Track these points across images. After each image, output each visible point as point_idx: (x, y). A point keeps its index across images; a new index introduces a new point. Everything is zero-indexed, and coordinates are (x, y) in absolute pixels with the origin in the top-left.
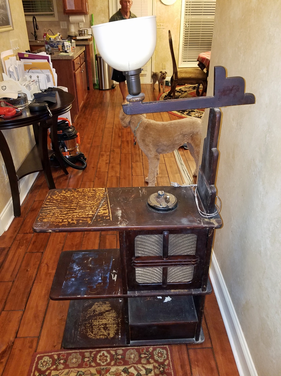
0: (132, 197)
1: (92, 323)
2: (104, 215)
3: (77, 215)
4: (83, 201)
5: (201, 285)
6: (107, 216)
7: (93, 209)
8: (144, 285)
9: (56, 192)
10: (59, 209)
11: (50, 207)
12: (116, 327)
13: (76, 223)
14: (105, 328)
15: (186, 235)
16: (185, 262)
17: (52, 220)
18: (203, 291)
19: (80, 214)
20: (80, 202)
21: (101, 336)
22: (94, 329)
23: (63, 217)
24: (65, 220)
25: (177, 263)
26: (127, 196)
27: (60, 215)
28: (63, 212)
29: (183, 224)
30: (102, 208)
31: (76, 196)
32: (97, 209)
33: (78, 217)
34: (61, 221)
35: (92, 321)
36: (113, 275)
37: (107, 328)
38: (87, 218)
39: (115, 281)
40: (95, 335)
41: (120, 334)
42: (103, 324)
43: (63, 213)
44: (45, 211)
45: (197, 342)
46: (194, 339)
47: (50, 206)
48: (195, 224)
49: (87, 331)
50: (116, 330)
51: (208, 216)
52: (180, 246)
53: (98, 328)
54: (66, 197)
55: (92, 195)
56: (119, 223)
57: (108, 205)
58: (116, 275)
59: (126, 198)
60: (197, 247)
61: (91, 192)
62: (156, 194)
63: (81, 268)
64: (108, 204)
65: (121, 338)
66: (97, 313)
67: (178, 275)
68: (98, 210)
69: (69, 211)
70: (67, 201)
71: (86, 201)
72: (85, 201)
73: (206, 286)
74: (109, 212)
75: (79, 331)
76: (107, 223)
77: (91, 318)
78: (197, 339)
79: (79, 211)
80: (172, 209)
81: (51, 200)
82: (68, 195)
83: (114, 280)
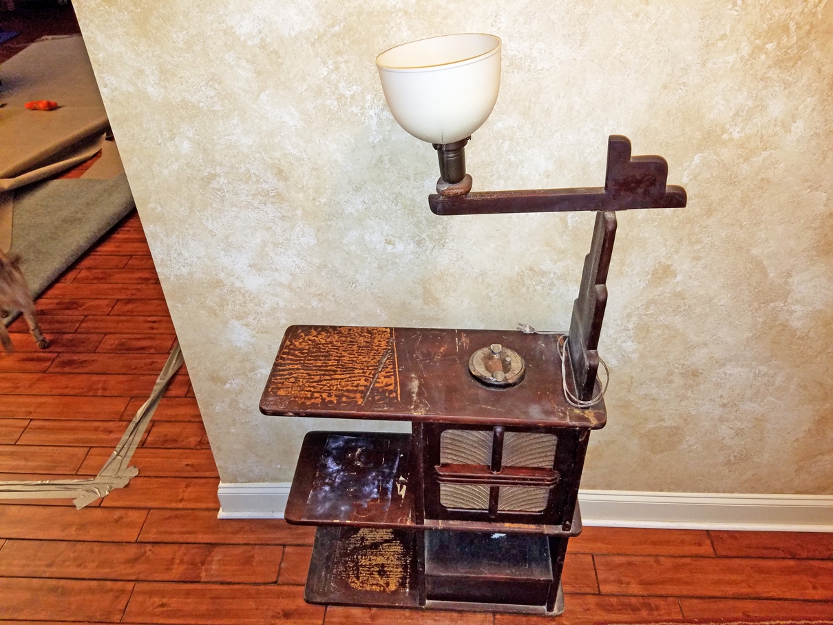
0: (441, 353)
1: (358, 562)
2: (386, 388)
3: (337, 385)
4: (350, 354)
5: (562, 520)
6: (391, 392)
7: (367, 375)
8: (454, 510)
9: (300, 333)
10: (305, 370)
11: (289, 364)
12: (401, 572)
13: (335, 402)
14: (382, 573)
15: (538, 435)
16: (531, 480)
17: (293, 392)
18: (564, 530)
19: (343, 384)
20: (344, 356)
21: (374, 587)
22: (361, 573)
23: (314, 387)
24: (316, 395)
25: (517, 481)
26: (430, 350)
27: (307, 382)
28: (312, 377)
29: (532, 418)
30: (383, 373)
31: (336, 343)
32: (374, 375)
33: (339, 390)
34: (309, 396)
35: (357, 558)
36: (399, 486)
37: (385, 572)
38: (355, 392)
39: (403, 497)
40: (362, 583)
41: (408, 585)
42: (378, 564)
43: (312, 379)
44: (281, 373)
45: (550, 613)
46: (545, 607)
47: (289, 362)
48: (554, 420)
49: (349, 574)
50: (400, 578)
51: (581, 404)
52: (524, 452)
53: (368, 571)
54: (318, 344)
55: (366, 342)
56: (413, 407)
57: (394, 368)
58: (405, 487)
59: (429, 354)
60: (556, 457)
61: (364, 336)
62: (486, 350)
63: (342, 468)
64: (394, 364)
65: (410, 593)
66: (367, 543)
67: (519, 499)
68: (377, 376)
69: (324, 375)
70: (319, 354)
71: (354, 355)
72: (352, 356)
73: (571, 522)
74: (396, 384)
75: (334, 574)
76: (390, 406)
77: (356, 550)
78: (550, 609)
79: (342, 376)
80: (515, 384)
81: (292, 349)
82: (321, 340)
83: (401, 496)
